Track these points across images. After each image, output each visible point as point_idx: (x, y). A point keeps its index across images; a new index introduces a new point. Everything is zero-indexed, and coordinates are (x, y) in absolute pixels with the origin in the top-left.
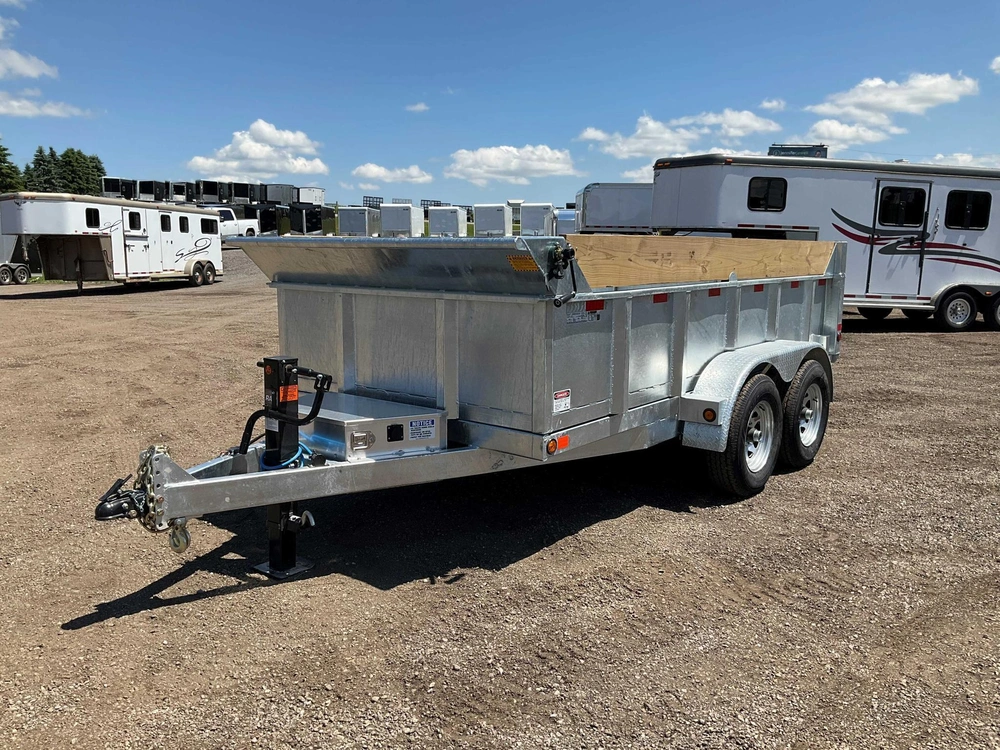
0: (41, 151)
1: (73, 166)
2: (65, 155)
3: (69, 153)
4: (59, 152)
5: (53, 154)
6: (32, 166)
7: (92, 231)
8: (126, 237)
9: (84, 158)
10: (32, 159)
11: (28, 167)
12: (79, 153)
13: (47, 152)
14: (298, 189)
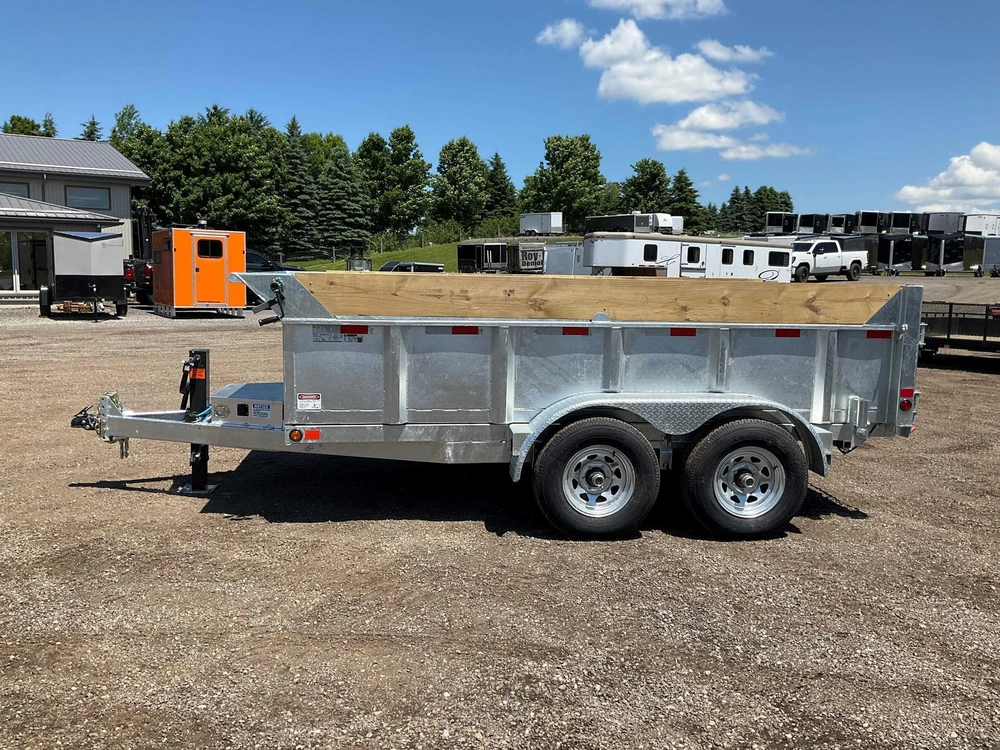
0: (737, 190)
1: (763, 202)
2: (759, 193)
3: (763, 191)
4: (753, 191)
5: (747, 192)
6: (728, 204)
7: (648, 264)
8: (682, 269)
9: (775, 194)
10: (729, 197)
11: (724, 205)
12: (771, 190)
13: (742, 191)
14: (966, 217)
